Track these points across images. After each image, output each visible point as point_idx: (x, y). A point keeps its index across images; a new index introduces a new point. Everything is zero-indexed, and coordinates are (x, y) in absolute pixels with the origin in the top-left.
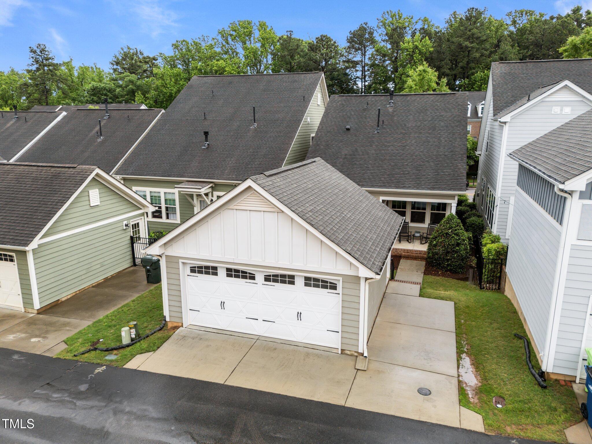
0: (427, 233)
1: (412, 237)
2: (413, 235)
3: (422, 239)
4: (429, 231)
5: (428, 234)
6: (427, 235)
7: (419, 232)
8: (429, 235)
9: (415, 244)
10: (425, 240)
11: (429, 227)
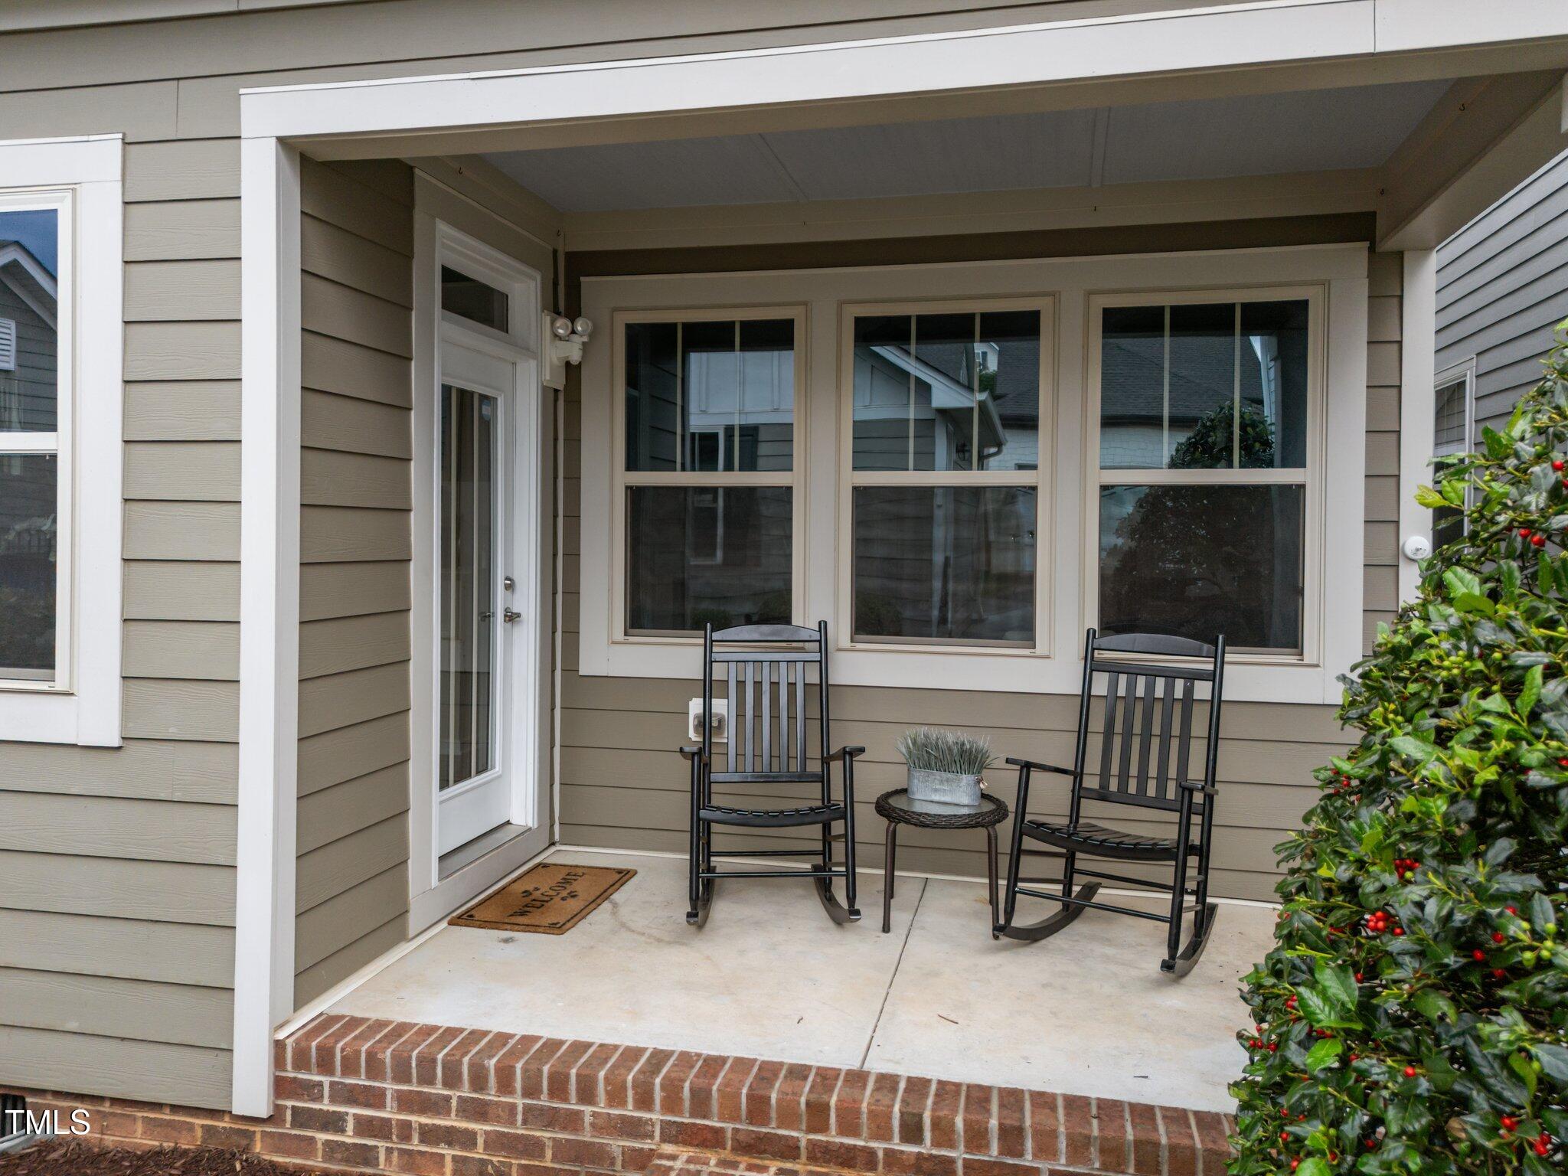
0: (1078, 775)
1: (869, 826)
2: (883, 807)
3: (1018, 852)
4: (1095, 744)
5: (1091, 782)
6: (1078, 794)
7: (970, 761)
8: (1103, 795)
9: (924, 950)
10: (1057, 867)
11: (1101, 685)
